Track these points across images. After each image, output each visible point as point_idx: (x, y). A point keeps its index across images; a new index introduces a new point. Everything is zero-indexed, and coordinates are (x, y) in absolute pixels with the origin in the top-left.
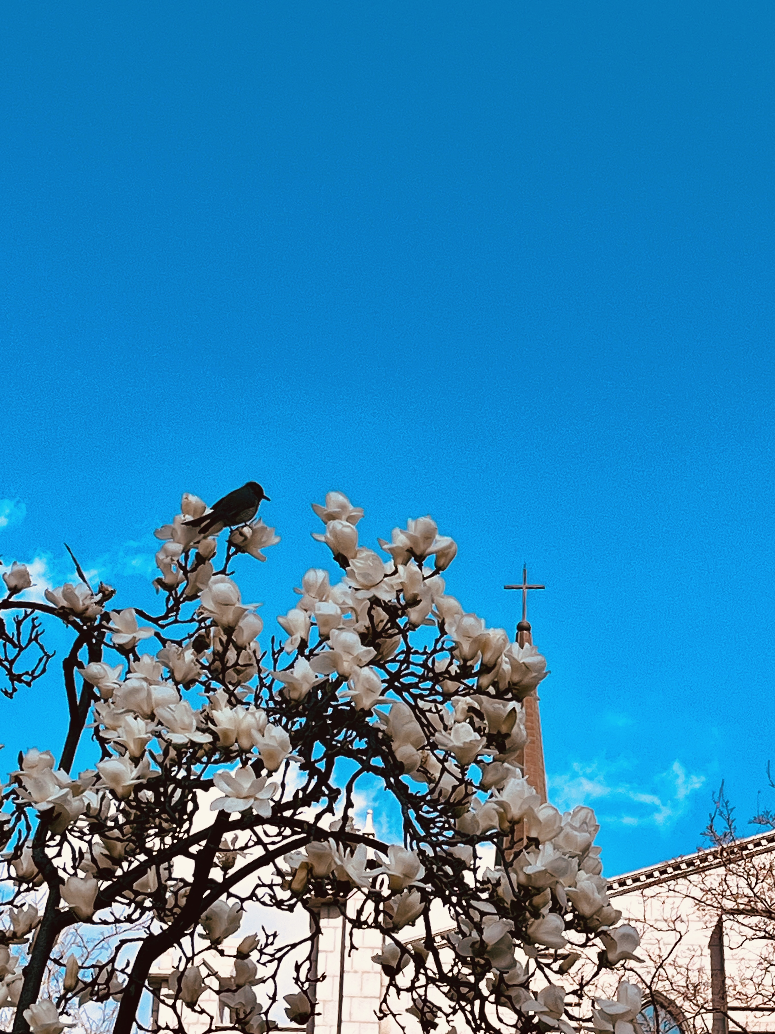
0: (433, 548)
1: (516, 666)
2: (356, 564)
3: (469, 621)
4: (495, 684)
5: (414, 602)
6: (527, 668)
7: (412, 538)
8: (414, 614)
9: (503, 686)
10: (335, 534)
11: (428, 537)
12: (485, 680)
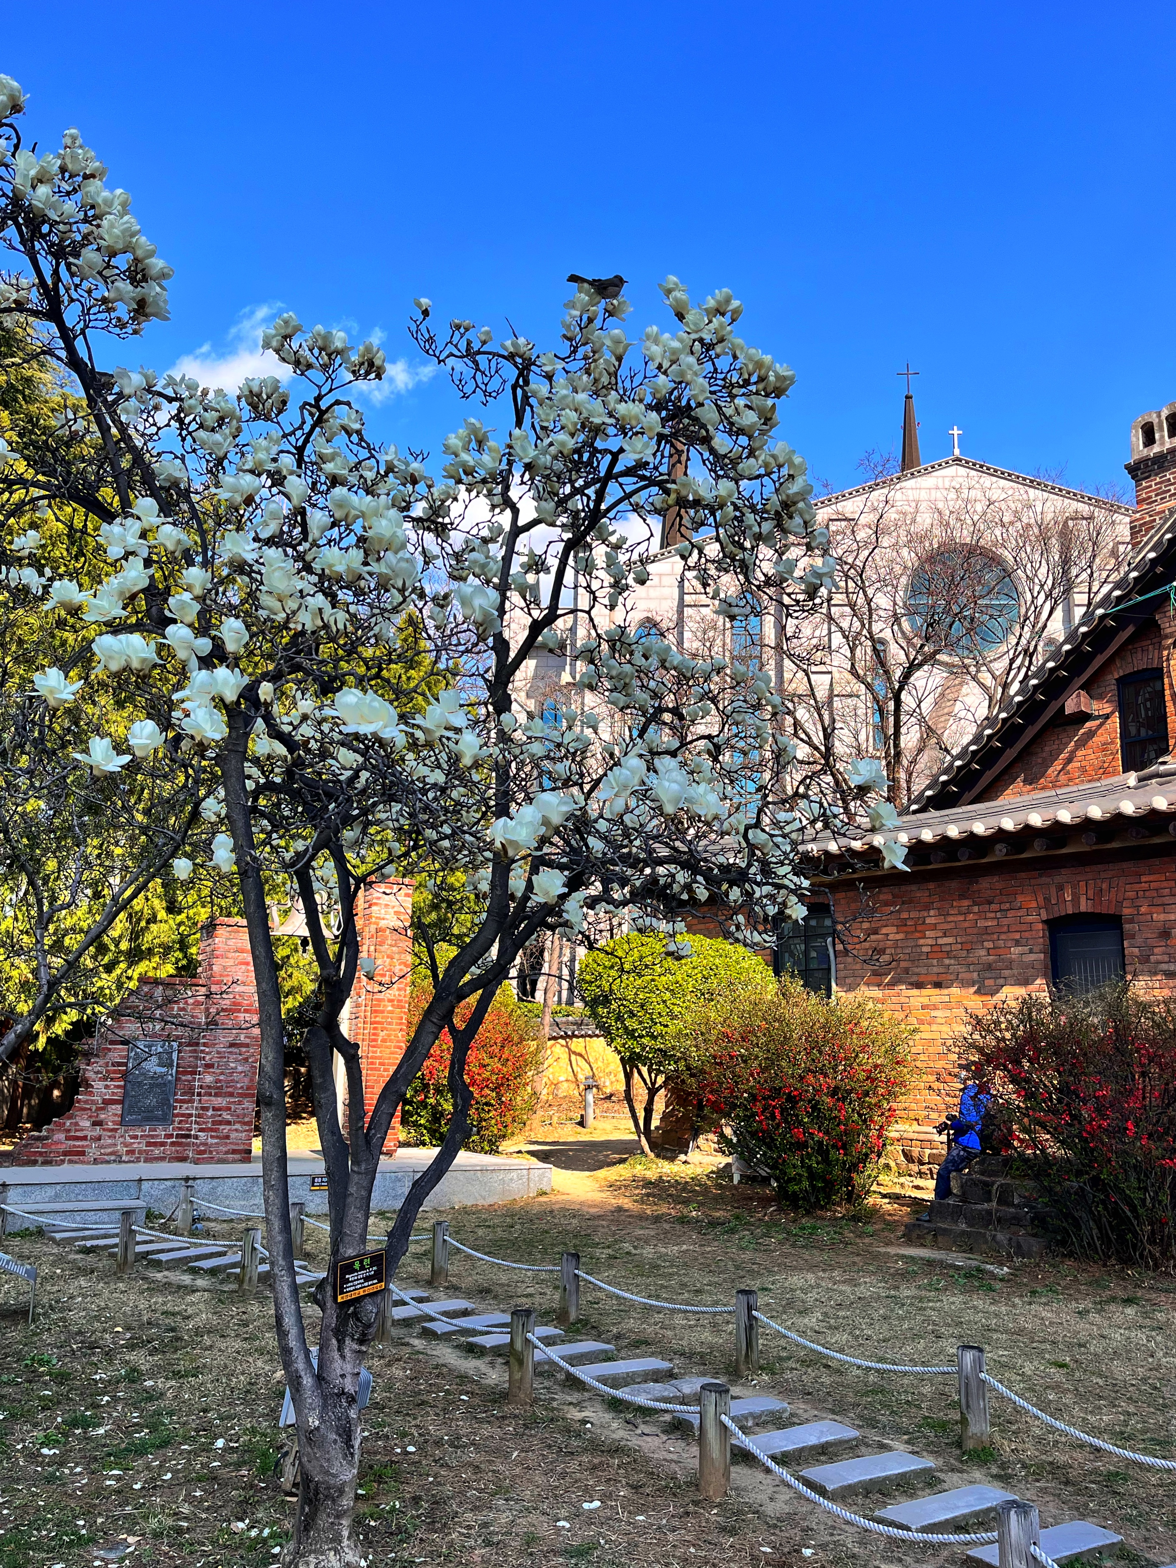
0: (731, 308)
1: (778, 376)
2: (689, 317)
3: (752, 351)
4: (764, 389)
5: (721, 340)
6: (785, 378)
7: (718, 302)
8: (718, 349)
9: (769, 390)
10: (676, 299)
11: (728, 301)
12: (761, 386)
